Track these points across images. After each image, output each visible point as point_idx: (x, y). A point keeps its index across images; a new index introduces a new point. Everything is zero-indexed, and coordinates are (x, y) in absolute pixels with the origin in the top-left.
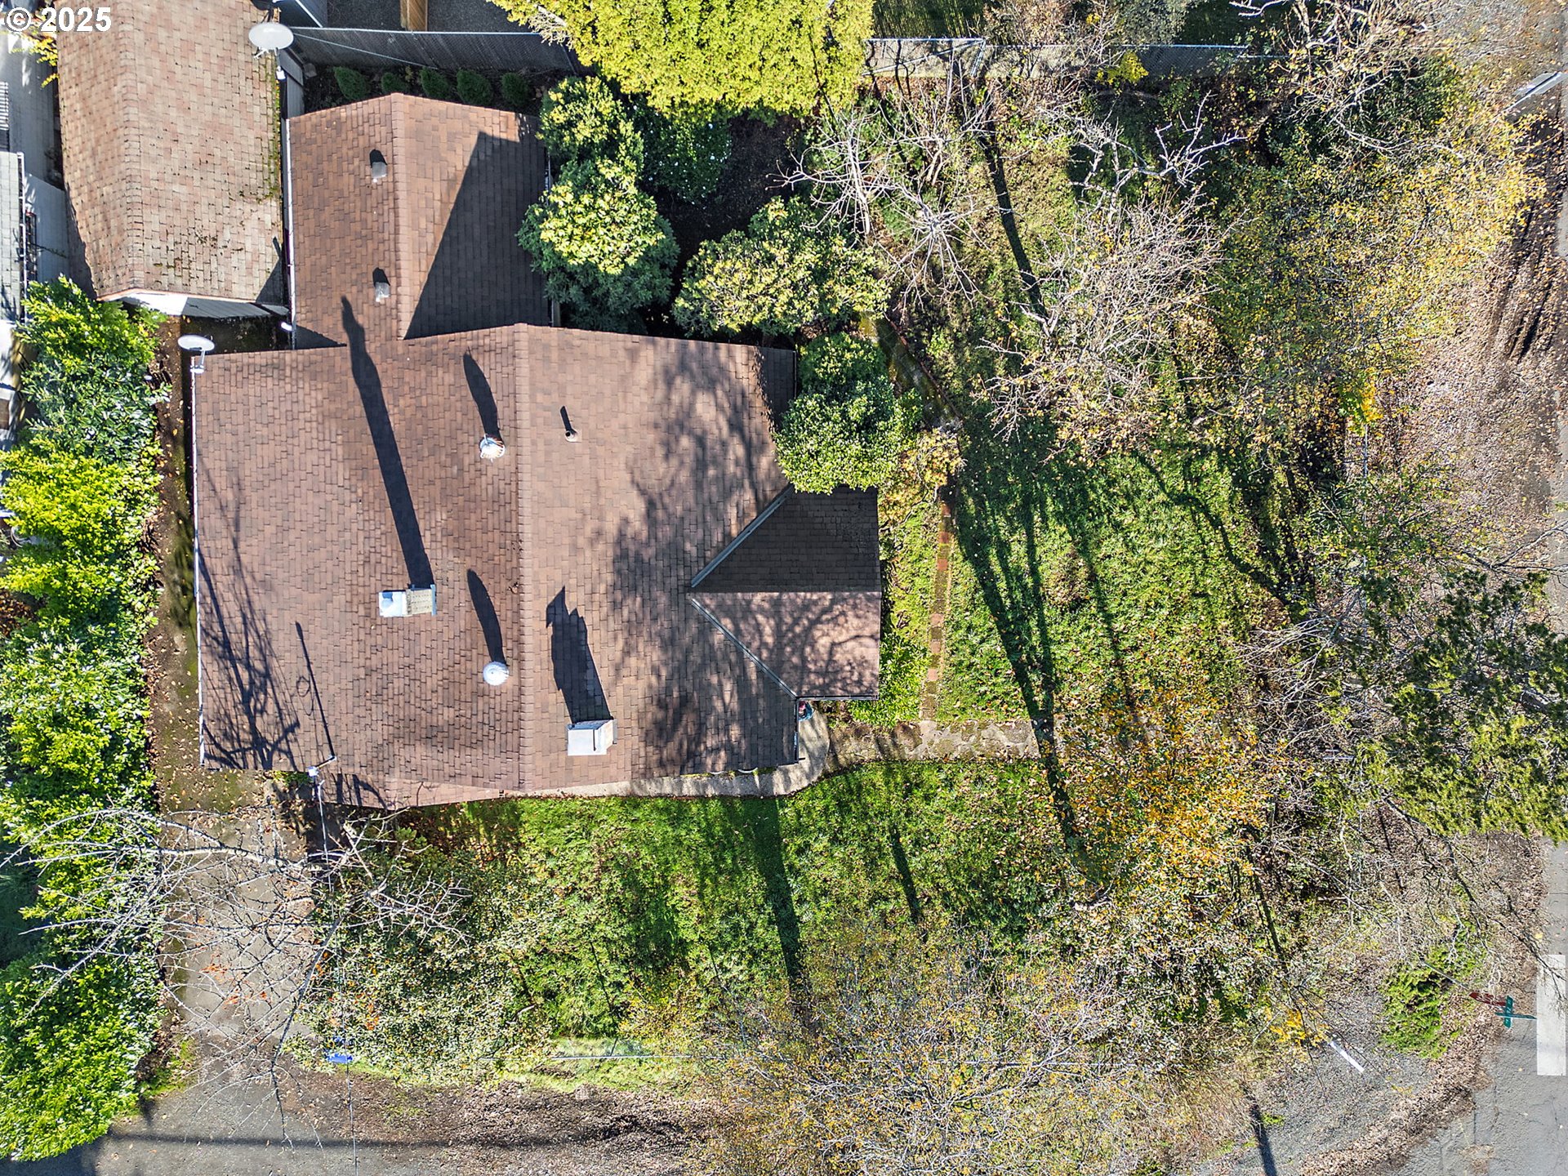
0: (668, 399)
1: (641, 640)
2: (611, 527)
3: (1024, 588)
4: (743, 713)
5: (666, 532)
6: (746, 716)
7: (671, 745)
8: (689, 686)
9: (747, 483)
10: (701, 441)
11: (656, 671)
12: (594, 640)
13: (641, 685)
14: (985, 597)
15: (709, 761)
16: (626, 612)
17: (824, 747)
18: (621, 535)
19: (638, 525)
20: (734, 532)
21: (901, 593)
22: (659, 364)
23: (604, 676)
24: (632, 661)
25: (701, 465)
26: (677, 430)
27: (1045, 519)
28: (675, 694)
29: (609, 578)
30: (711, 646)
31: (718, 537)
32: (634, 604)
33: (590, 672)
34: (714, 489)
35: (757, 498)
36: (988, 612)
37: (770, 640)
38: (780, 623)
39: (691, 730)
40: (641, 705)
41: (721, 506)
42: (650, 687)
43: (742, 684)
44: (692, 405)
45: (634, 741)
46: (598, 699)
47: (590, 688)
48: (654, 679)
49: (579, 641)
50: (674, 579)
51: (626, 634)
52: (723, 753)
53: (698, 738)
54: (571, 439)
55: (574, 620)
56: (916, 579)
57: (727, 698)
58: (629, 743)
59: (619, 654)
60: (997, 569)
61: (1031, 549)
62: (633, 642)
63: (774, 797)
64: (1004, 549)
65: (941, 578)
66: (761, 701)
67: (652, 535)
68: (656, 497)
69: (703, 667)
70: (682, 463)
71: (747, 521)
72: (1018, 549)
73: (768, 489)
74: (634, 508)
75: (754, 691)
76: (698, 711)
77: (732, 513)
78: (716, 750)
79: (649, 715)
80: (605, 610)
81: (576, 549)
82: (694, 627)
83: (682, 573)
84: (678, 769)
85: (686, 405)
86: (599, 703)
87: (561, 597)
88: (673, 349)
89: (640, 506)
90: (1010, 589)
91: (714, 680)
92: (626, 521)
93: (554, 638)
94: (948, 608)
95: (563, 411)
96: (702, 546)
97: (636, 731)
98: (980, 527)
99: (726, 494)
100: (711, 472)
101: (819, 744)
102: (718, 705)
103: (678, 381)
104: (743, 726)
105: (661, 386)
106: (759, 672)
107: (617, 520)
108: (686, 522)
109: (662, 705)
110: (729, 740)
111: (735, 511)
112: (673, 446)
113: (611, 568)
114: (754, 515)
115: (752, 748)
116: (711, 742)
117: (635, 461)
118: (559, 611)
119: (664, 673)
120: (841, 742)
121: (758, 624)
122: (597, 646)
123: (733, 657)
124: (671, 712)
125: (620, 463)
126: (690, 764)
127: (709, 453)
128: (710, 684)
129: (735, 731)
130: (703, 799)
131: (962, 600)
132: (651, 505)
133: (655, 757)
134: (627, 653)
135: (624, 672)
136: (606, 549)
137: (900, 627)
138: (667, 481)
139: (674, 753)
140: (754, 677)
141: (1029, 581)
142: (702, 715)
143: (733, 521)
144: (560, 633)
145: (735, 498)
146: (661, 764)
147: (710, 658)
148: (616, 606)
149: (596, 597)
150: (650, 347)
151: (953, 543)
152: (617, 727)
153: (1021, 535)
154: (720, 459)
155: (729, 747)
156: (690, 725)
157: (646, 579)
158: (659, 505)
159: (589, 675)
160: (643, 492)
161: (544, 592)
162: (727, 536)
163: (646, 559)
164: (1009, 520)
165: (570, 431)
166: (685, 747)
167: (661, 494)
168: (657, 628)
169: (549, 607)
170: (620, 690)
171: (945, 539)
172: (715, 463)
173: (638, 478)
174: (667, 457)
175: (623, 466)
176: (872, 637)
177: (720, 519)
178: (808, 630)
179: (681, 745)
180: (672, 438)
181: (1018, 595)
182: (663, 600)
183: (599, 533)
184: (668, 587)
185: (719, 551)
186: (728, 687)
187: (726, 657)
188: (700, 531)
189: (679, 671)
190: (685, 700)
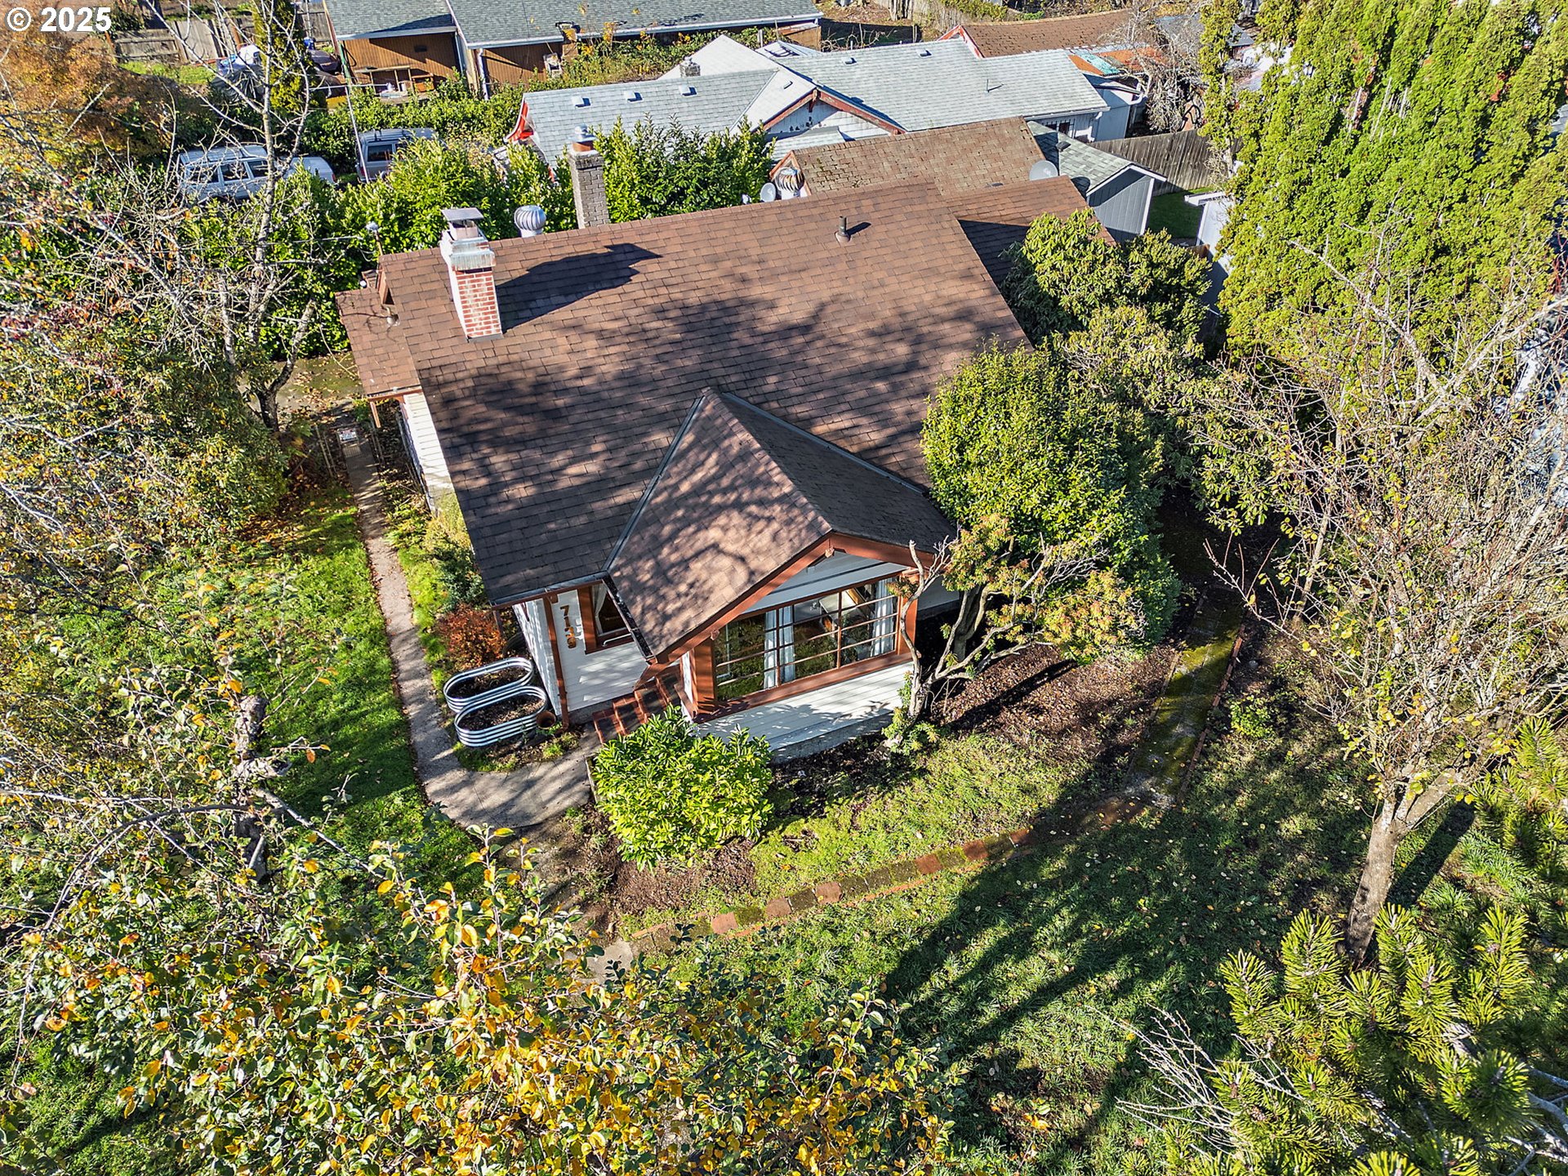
0: (943, 320)
1: (625, 348)
2: (756, 291)
3: (971, 1011)
4: (558, 497)
5: (779, 352)
6: (553, 503)
7: (482, 409)
8: (574, 418)
9: (891, 431)
10: (911, 366)
11: (586, 371)
12: (608, 297)
13: (561, 358)
14: (913, 951)
15: (466, 466)
16: (655, 325)
17: (528, 817)
18: (752, 304)
19: (771, 320)
20: (820, 429)
21: (845, 820)
22: (974, 303)
23: (562, 315)
24: (592, 342)
25: (885, 372)
26: (910, 337)
27: (1124, 989)
28: (560, 402)
29: (694, 298)
30: (645, 434)
31: (801, 410)
32: (669, 330)
33: (562, 299)
34: (862, 394)
35: (878, 448)
36: (888, 968)
37: (685, 487)
38: (716, 478)
39: (508, 432)
40: (532, 363)
41: (843, 407)
42: (561, 369)
43: (601, 486)
44: (950, 347)
45: (476, 362)
46: (528, 313)
47: (540, 303)
48: (573, 371)
49: (598, 282)
50: (723, 372)
51: (626, 330)
52: (483, 482)
53: (498, 442)
54: (840, 238)
55: (624, 273)
56: (881, 834)
57: (573, 470)
58: (472, 357)
59: (596, 326)
60: (977, 950)
61: (1050, 991)
62: (618, 340)
63: (419, 783)
64: (1019, 946)
65: (906, 870)
66: (583, 519)
67: (768, 337)
68: (818, 330)
69: (611, 429)
70: (873, 351)
71: (842, 443)
72: (1036, 970)
73: (898, 458)
74: (791, 309)
75: (598, 505)
76: (543, 434)
77: (842, 422)
78: (486, 469)
79: (519, 375)
80: (650, 301)
81: (715, 260)
82: (665, 406)
83: (734, 379)
84: (444, 425)
85: (946, 341)
86: (521, 315)
87: (648, 255)
88: (1000, 314)
89: (799, 316)
90: (953, 988)
91: (596, 448)
92: (772, 306)
93: (593, 257)
94: (859, 902)
95: (865, 225)
96: (778, 395)
97: (492, 362)
98: (1028, 896)
99: (862, 408)
100: (881, 386)
101: (532, 809)
102: (559, 460)
103: (968, 326)
104: (533, 502)
105: (950, 311)
106: (631, 505)
107: (768, 297)
108: (803, 372)
109: (539, 387)
110: (507, 485)
111: (847, 424)
112: (889, 338)
113: (705, 300)
114: (854, 449)
115: (504, 523)
116: (498, 461)
117: (848, 301)
118: (631, 256)
119: (586, 382)
120: (545, 836)
121: (703, 463)
122: (600, 302)
123: (638, 465)
124: (533, 399)
125: (838, 288)
126: (457, 441)
127: (903, 378)
128: (588, 444)
129: (522, 491)
130: (400, 703)
131: (887, 920)
132: (804, 329)
133: (459, 393)
134: (600, 334)
135: (574, 337)
136: (727, 291)
137: (787, 840)
138: (844, 340)
139: (470, 413)
140: (620, 500)
141: (991, 1012)
142: (541, 440)
143: (833, 427)
144: (602, 261)
145: (864, 421)
146: (448, 401)
147: (625, 436)
148: (660, 312)
149: (663, 291)
150: (987, 292)
151: (974, 867)
152: (493, 339)
153: (1061, 962)
154: (903, 393)
155: (496, 487)
156: (518, 429)
157: (708, 340)
158: (808, 337)
159: (555, 300)
160: (816, 316)
161: (647, 238)
162: (809, 422)
163: (735, 335)
164: (1073, 933)
165: (849, 233)
166: (482, 427)
167: (822, 337)
168: (647, 362)
169: (632, 246)
170: (548, 335)
171: (973, 851)
172: (895, 389)
173: (829, 310)
174: (872, 334)
175: (836, 291)
176: (752, 573)
177: (827, 410)
178: (721, 508)
179: (486, 420)
180: (898, 335)
181: (953, 1006)
182: (689, 362)
183: (744, 280)
184: (707, 366)
185: (785, 418)
186: (592, 467)
187: (635, 455)
188: (799, 390)
189: (593, 400)
190: (555, 415)
